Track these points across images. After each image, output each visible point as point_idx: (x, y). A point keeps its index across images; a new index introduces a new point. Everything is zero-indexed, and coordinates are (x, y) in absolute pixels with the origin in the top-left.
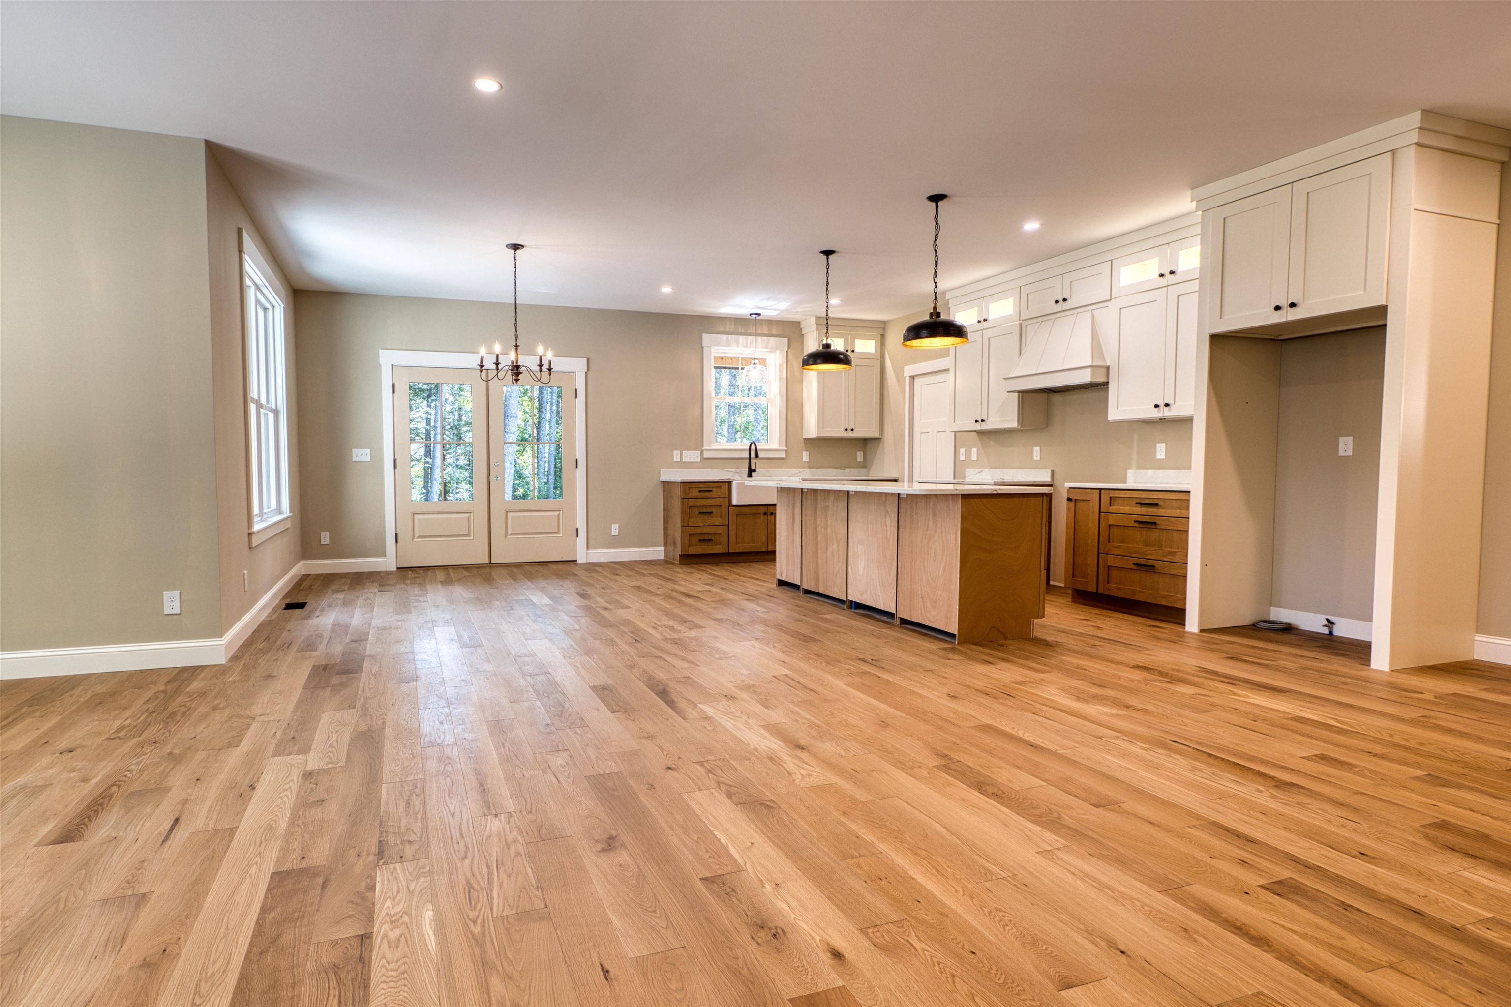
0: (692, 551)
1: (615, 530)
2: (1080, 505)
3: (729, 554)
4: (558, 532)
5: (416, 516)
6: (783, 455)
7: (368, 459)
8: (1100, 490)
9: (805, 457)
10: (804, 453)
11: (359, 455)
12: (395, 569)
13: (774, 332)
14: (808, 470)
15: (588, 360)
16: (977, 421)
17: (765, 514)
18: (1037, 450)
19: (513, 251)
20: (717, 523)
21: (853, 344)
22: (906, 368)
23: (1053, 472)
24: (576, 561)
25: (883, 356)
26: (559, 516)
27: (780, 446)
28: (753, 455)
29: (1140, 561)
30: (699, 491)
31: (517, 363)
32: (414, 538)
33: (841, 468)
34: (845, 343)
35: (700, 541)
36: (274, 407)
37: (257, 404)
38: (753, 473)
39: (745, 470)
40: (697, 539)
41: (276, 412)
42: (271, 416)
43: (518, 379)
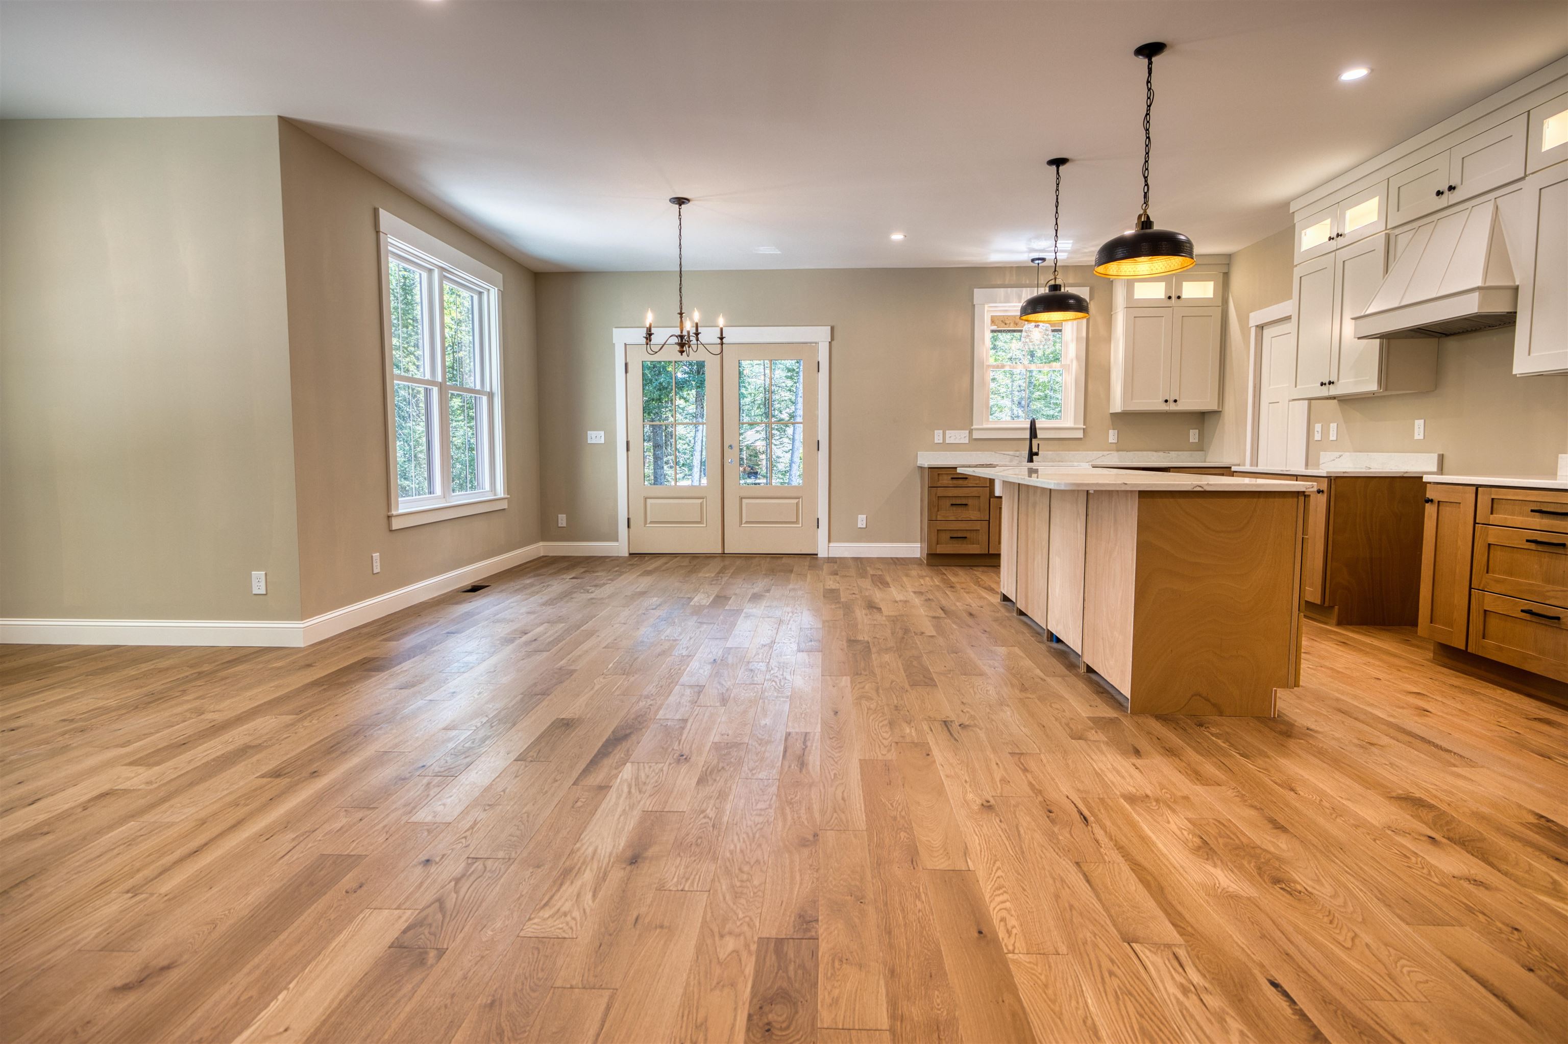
0: (941, 550)
1: (862, 520)
2: (1446, 511)
3: (988, 556)
4: (796, 522)
5: (648, 500)
6: (1080, 435)
7: (602, 441)
8: (1477, 487)
9: (1112, 436)
10: (1111, 432)
11: (593, 437)
12: (627, 555)
14: (1115, 454)
15: (832, 329)
16: (1322, 384)
18: (1419, 424)
19: (677, 206)
20: (971, 518)
21: (1179, 287)
22: (1252, 315)
23: (1441, 458)
24: (817, 555)
25: (1225, 302)
26: (797, 504)
27: (1075, 424)
29: (1536, 608)
30: (952, 478)
31: (682, 332)
32: (645, 523)
33: (1164, 451)
34: (1168, 287)
35: (951, 538)
36: (488, 390)
37: (442, 387)
38: (1035, 457)
39: (1026, 453)
40: (948, 535)
41: (491, 395)
42: (485, 399)
43: (683, 351)
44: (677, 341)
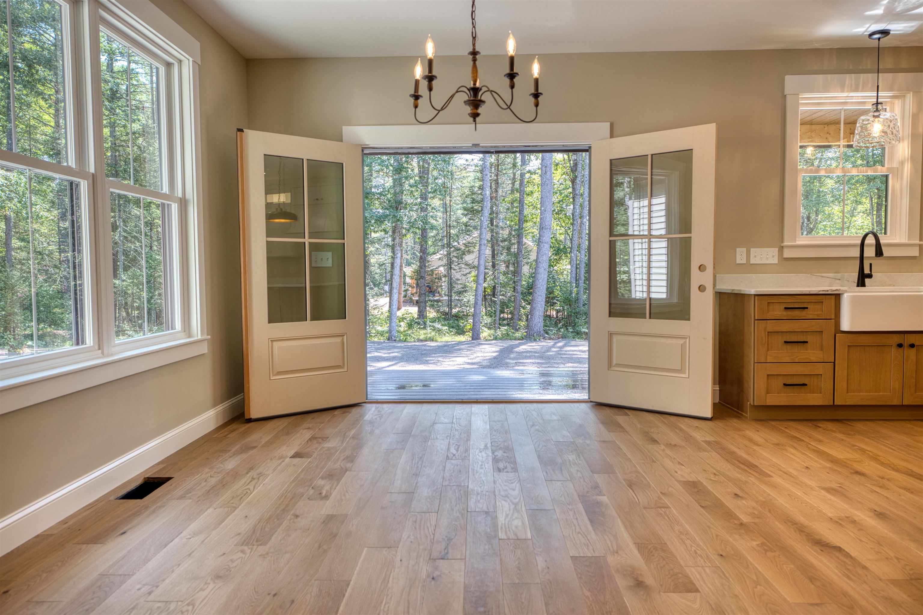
0: (772, 400)
3: (833, 407)
6: (915, 252)
13: (904, 65)
15: (612, 126)
17: (900, 346)
20: (814, 359)
27: (908, 240)
28: (870, 252)
30: (785, 308)
31: (475, 84)
35: (785, 385)
36: (180, 195)
37: (94, 180)
38: (867, 280)
39: (856, 275)
40: (780, 382)
41: (183, 203)
42: (175, 208)
43: (478, 115)
44: (466, 98)
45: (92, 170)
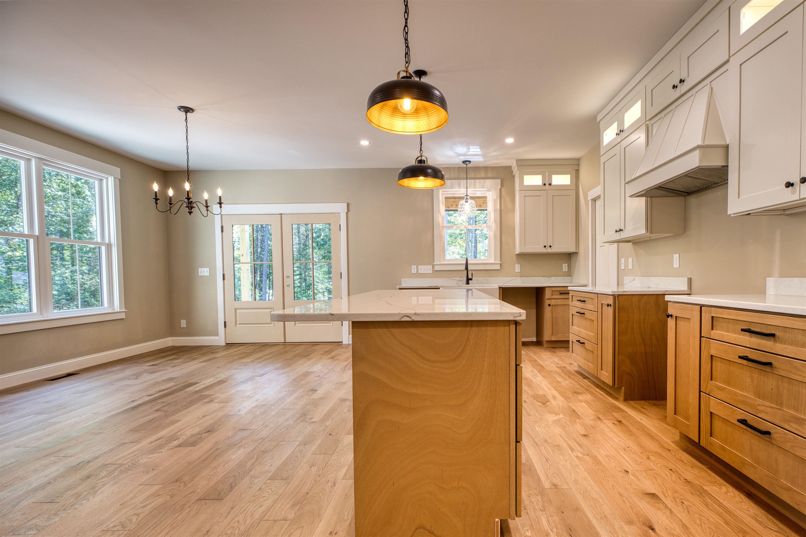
5: (237, 310)
6: (498, 267)
7: (208, 274)
9: (517, 268)
10: (517, 265)
11: (202, 272)
12: (224, 344)
13: (490, 176)
14: (519, 278)
15: (348, 205)
16: (616, 231)
19: (184, 112)
21: (550, 179)
24: (342, 342)
25: (577, 186)
27: (495, 261)
32: (236, 324)
33: (548, 277)
34: (543, 179)
36: (107, 242)
37: (37, 239)
38: (470, 281)
39: (465, 279)
41: (109, 246)
42: (103, 248)
43: (191, 212)
45: (37, 233)
